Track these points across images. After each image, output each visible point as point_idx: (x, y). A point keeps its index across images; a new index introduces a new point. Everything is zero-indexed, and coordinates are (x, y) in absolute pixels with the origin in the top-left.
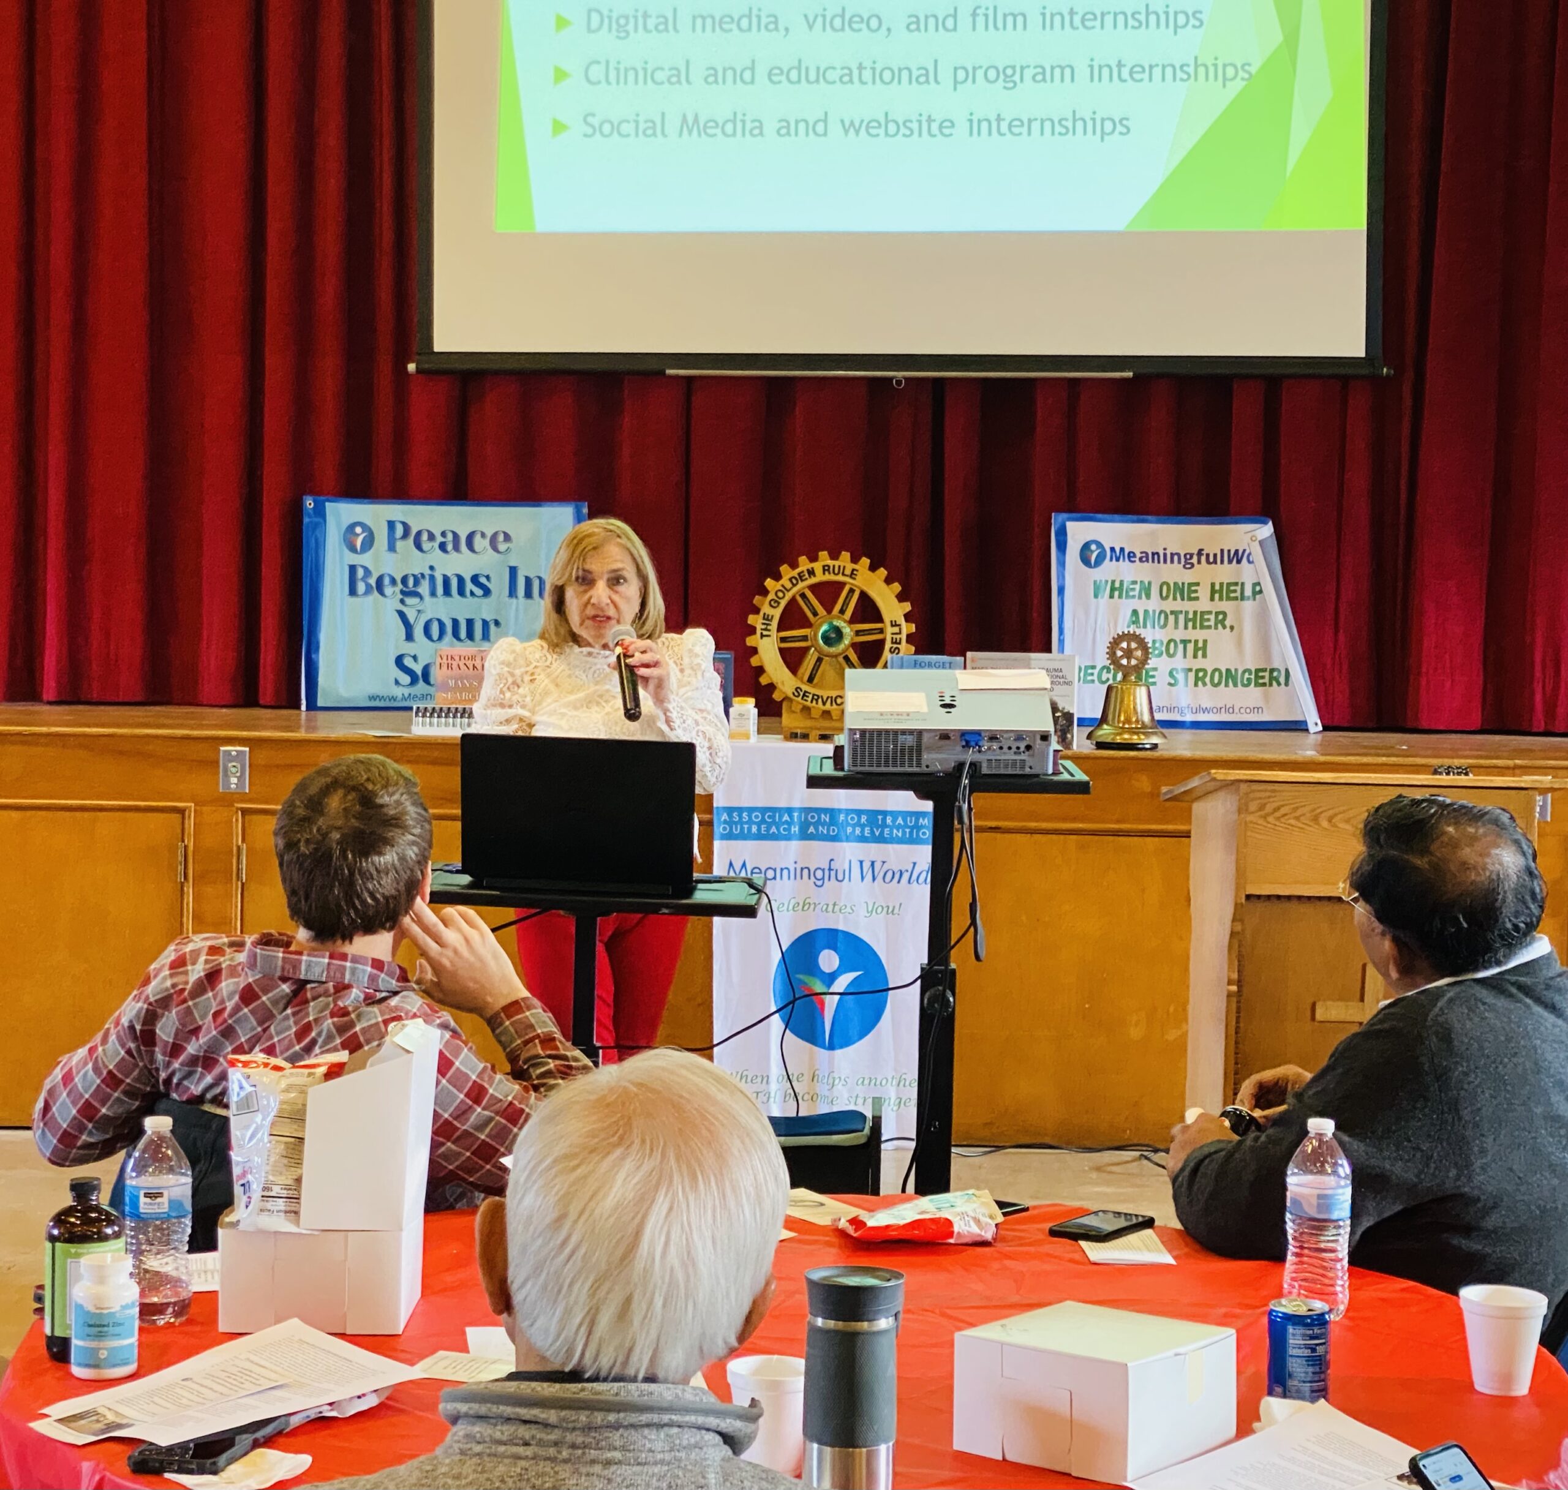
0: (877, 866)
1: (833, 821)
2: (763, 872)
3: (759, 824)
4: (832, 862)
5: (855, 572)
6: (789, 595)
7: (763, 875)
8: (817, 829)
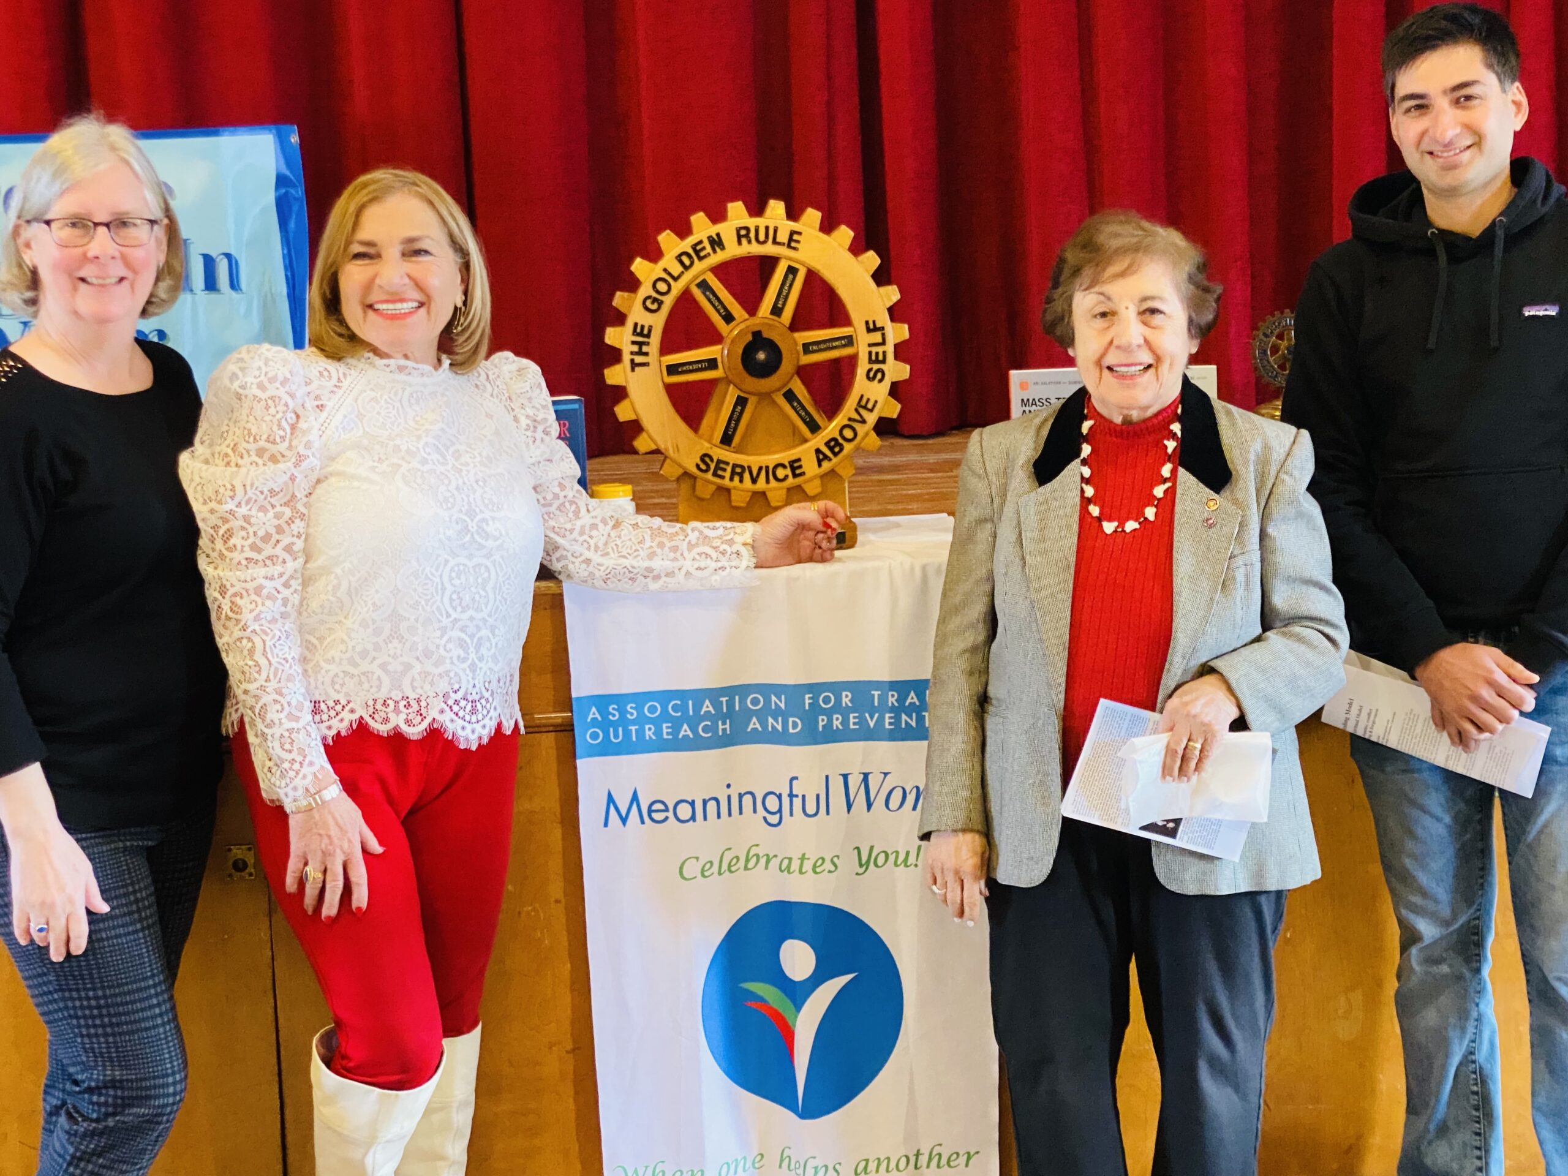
0: (875, 782)
1: (793, 708)
2: (671, 808)
3: (657, 723)
4: (795, 782)
5: (795, 237)
6: (677, 288)
7: (670, 814)
8: (763, 723)
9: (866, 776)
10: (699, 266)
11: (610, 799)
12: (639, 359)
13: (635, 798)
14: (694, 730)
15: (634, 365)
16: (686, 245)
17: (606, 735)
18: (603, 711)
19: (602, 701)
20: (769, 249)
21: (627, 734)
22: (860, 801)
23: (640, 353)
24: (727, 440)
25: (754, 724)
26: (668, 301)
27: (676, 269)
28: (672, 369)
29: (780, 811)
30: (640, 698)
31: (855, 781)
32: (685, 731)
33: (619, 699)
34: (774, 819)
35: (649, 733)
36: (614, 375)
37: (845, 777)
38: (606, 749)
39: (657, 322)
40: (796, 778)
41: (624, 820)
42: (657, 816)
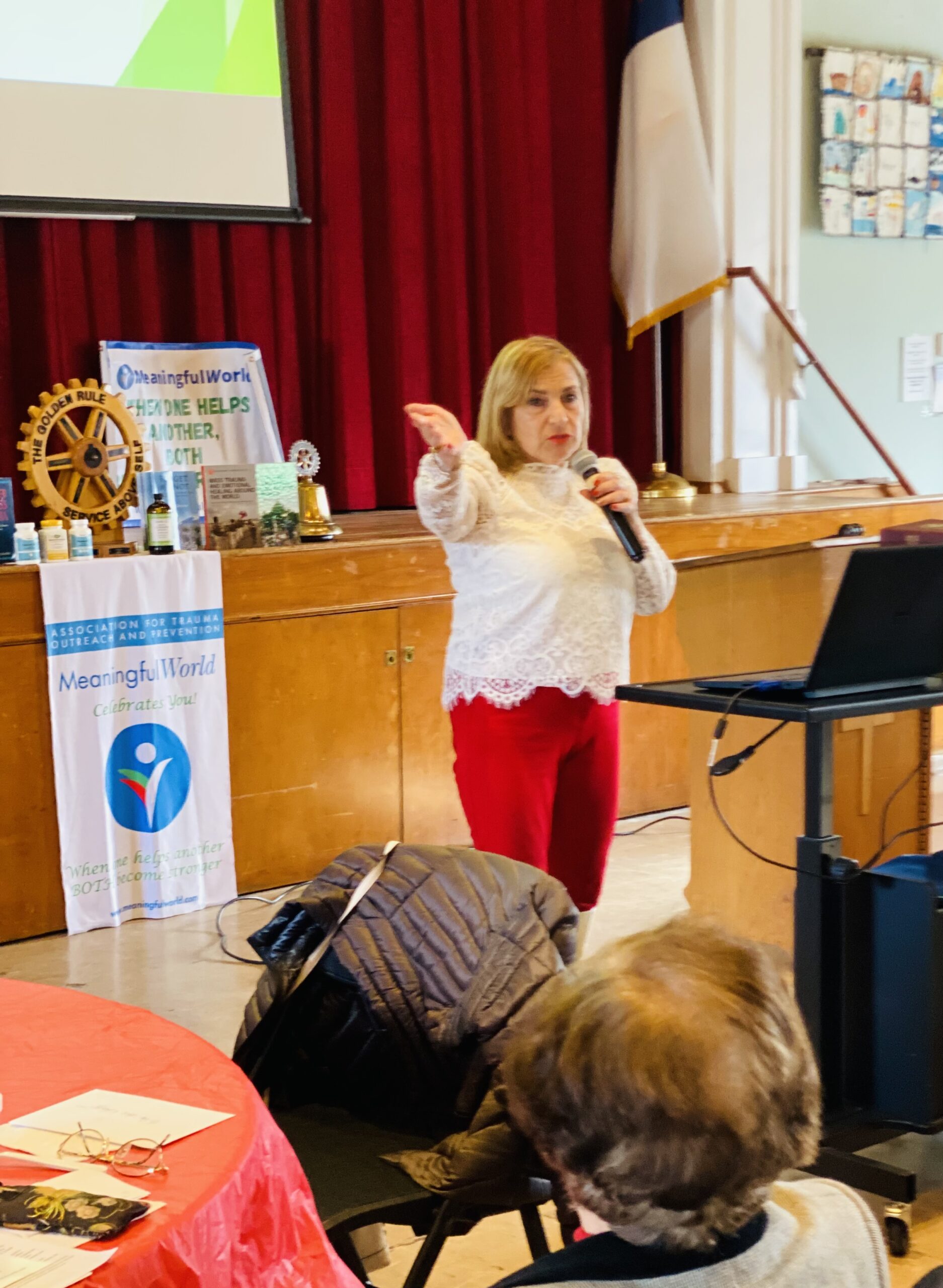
0: (175, 662)
1: (141, 628)
2: (89, 680)
3: (82, 637)
4: (144, 664)
5: (103, 398)
6: (53, 421)
7: (88, 683)
8: (127, 636)
9: (172, 660)
10: (63, 411)
11: (62, 678)
12: (37, 458)
13: (73, 677)
14: (98, 639)
15: (35, 461)
16: (55, 399)
17: (60, 644)
18: (58, 632)
19: (58, 626)
20: (90, 403)
21: (69, 642)
22: (170, 672)
23: (37, 455)
24: (76, 500)
25: (123, 637)
26: (49, 428)
27: (51, 412)
28: (51, 464)
29: (136, 680)
30: (75, 624)
31: (167, 662)
32: (95, 640)
33: (66, 625)
34: (132, 684)
35: (79, 643)
36: (22, 466)
37: (163, 660)
38: (59, 652)
39: (44, 438)
40: (143, 662)
41: (68, 687)
42: (83, 685)
